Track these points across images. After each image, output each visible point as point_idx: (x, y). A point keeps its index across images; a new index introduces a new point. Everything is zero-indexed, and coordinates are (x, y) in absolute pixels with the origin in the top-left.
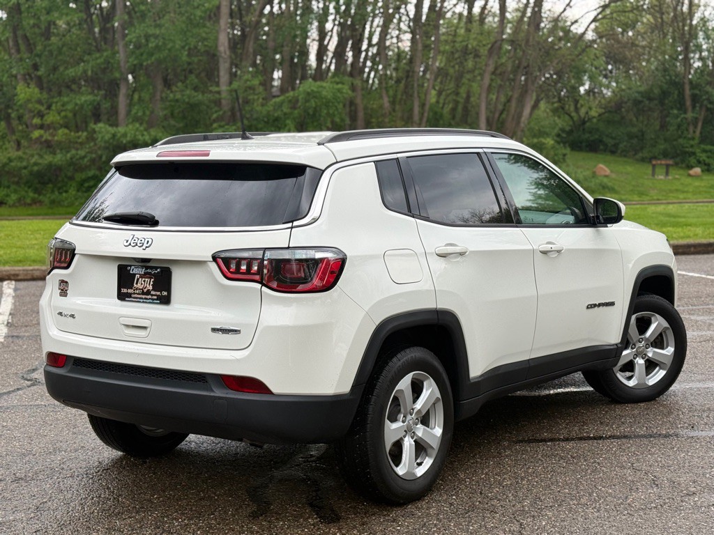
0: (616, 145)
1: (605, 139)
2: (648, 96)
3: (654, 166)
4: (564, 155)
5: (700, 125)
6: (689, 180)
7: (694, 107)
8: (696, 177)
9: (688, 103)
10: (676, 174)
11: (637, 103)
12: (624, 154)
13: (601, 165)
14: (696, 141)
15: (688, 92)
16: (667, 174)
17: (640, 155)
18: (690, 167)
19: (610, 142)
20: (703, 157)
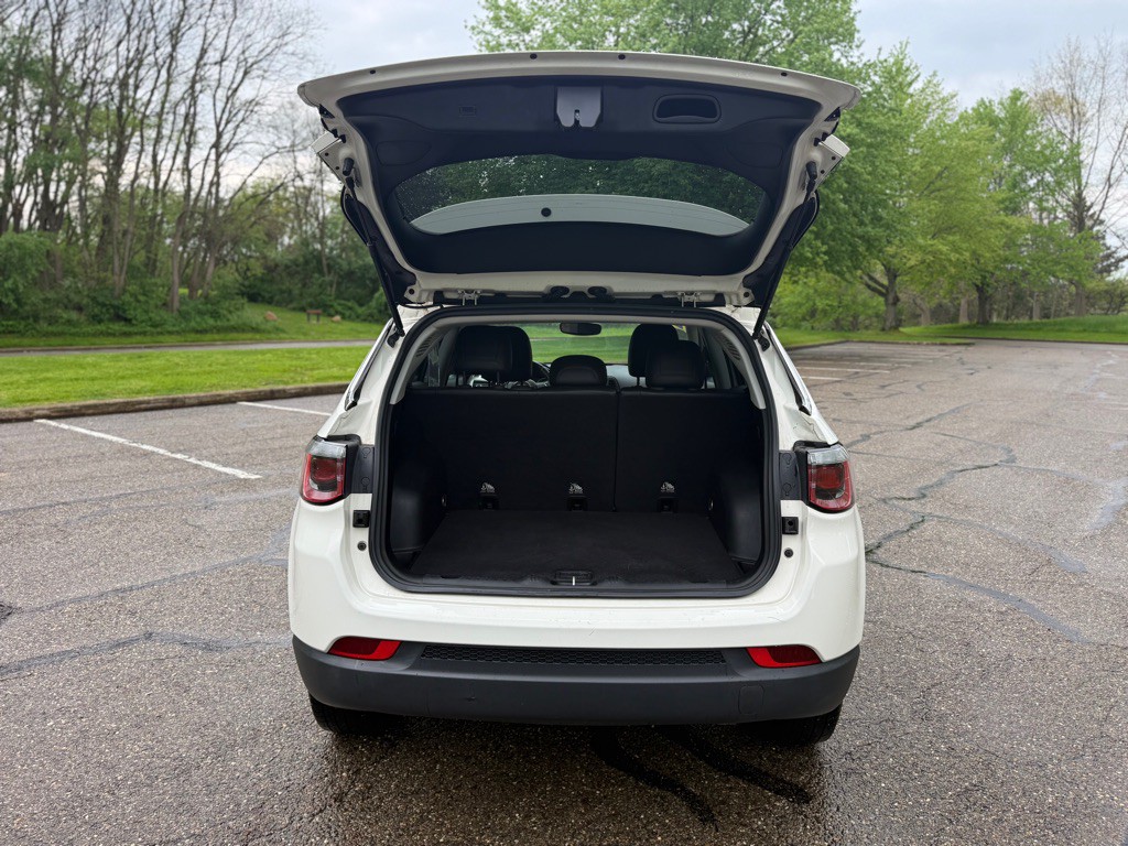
0: (272, 298)
1: (263, 293)
2: (295, 262)
3: (309, 314)
4: (243, 304)
5: (335, 286)
6: (333, 325)
7: (329, 272)
8: (337, 322)
9: (325, 270)
10: (324, 320)
11: (287, 267)
12: (279, 304)
13: (269, 313)
14: (332, 298)
15: (324, 262)
16: (318, 320)
17: (291, 306)
18: (332, 316)
19: (267, 295)
20: (339, 308)
